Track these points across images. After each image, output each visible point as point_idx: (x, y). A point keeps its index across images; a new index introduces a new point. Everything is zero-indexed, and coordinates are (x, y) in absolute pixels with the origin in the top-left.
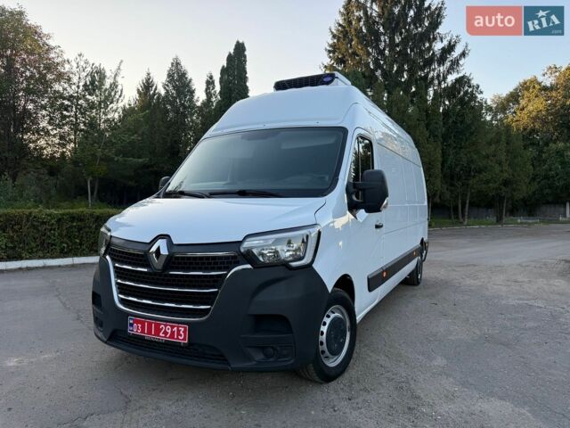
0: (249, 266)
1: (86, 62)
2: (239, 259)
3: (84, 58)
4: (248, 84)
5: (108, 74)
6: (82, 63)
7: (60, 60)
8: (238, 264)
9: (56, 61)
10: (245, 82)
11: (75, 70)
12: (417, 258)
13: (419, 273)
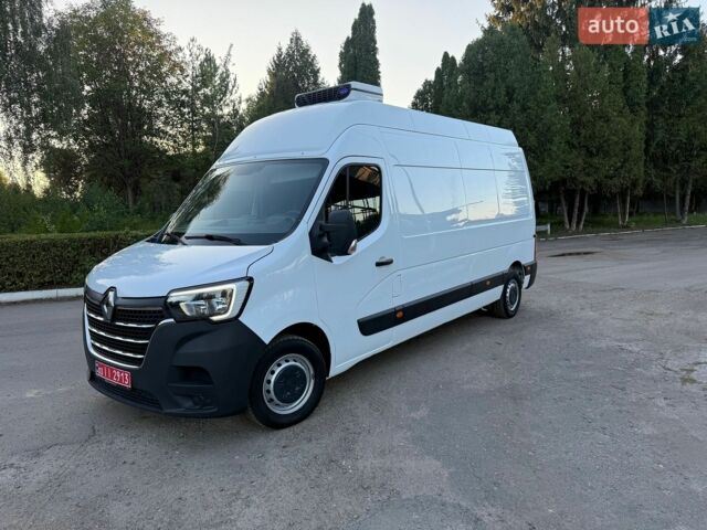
0: (172, 320)
1: (200, 48)
2: (165, 313)
3: (196, 44)
4: (378, 57)
5: (218, 62)
6: (195, 50)
7: (173, 47)
8: (163, 318)
9: (168, 49)
10: (374, 55)
11: (188, 59)
12: (501, 288)
13: (513, 304)
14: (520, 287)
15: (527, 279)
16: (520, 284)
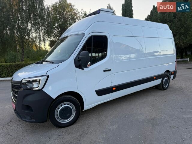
3: (83, 10)
8: (21, 88)
10: (132, 8)
12: (161, 80)
13: (166, 85)
14: (169, 79)
15: (172, 76)
16: (169, 78)
